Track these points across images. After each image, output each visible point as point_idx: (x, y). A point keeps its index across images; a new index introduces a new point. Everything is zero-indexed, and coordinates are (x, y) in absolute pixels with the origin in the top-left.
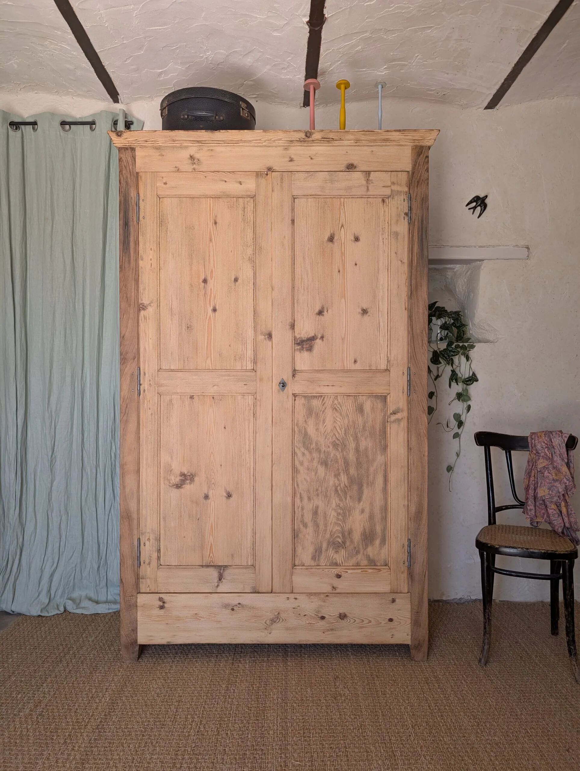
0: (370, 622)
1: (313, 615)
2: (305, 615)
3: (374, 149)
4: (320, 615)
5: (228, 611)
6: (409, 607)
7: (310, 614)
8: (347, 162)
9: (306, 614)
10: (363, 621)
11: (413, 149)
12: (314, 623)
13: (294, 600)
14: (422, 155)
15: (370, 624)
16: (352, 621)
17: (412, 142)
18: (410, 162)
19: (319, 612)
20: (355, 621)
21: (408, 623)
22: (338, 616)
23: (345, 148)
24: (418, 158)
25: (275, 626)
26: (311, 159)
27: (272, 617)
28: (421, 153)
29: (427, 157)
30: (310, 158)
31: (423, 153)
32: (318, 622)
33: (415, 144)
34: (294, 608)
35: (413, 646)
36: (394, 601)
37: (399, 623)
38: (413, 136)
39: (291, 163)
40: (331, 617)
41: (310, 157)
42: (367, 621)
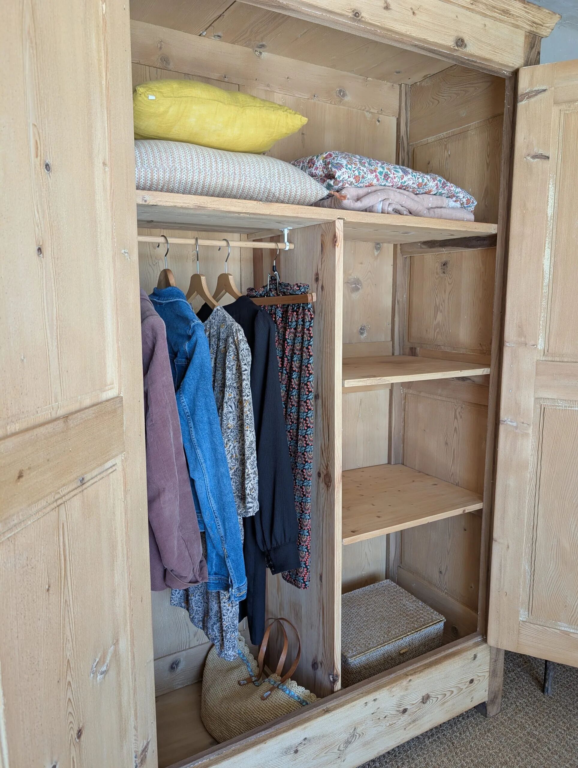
0: (452, 692)
1: (394, 712)
2: (385, 717)
3: (488, 22)
4: (402, 709)
5: (291, 755)
6: (488, 658)
7: (391, 712)
8: (456, 34)
9: (386, 714)
10: (445, 695)
11: (526, 37)
12: (395, 722)
13: (373, 702)
14: (535, 48)
15: (453, 695)
16: (435, 699)
17: (528, 24)
18: (522, 55)
19: (400, 706)
20: (438, 698)
21: (486, 677)
22: (421, 700)
23: (456, 9)
24: (530, 53)
25: (351, 747)
26: (414, 13)
27: (346, 738)
28: (534, 44)
29: (539, 53)
30: (411, 13)
31: (535, 45)
32: (400, 719)
33: (532, 29)
34: (372, 714)
35: (489, 702)
36: (475, 657)
37: (479, 681)
38: (534, 16)
39: (385, 11)
40: (414, 706)
41: (412, 9)
42: (449, 693)
